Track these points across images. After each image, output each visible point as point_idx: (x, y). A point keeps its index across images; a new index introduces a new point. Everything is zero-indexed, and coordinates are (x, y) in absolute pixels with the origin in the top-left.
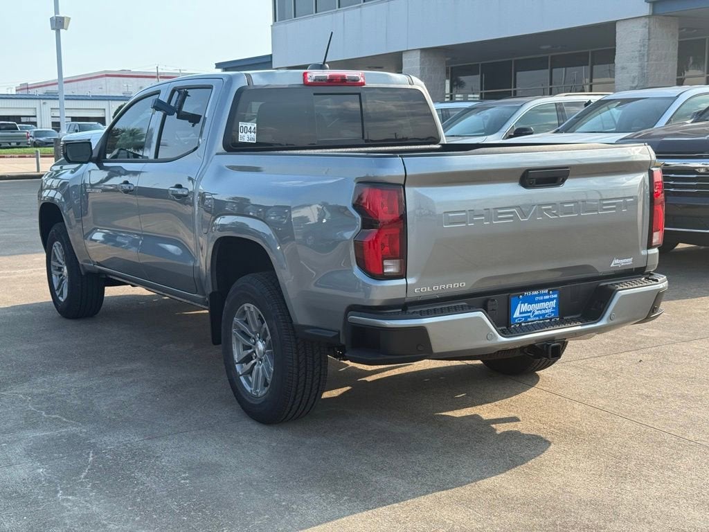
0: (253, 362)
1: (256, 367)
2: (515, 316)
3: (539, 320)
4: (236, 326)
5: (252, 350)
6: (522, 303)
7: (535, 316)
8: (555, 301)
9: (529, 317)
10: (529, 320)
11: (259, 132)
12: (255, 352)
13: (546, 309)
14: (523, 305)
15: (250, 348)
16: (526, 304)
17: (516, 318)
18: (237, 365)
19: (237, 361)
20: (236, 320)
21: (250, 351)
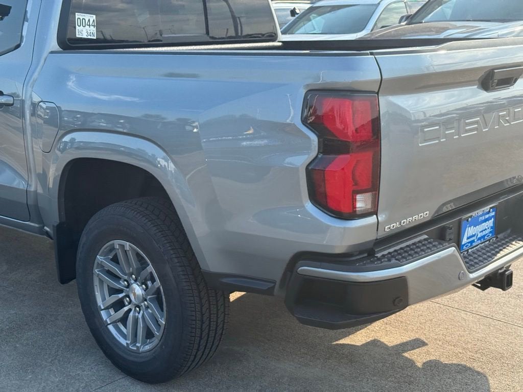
0: (126, 309)
1: (131, 314)
2: (463, 243)
3: (481, 243)
4: (101, 266)
5: (123, 294)
6: (469, 227)
7: (480, 239)
8: (493, 220)
9: (473, 241)
10: (474, 244)
11: (98, 25)
12: (128, 296)
13: (486, 229)
14: (470, 228)
15: (121, 291)
16: (472, 227)
17: (465, 244)
18: (101, 312)
19: (103, 308)
20: (99, 258)
21: (121, 296)
